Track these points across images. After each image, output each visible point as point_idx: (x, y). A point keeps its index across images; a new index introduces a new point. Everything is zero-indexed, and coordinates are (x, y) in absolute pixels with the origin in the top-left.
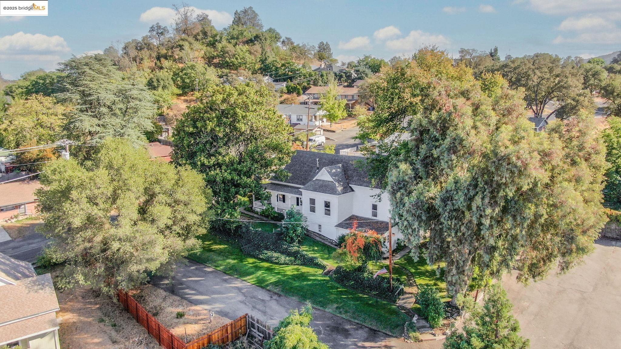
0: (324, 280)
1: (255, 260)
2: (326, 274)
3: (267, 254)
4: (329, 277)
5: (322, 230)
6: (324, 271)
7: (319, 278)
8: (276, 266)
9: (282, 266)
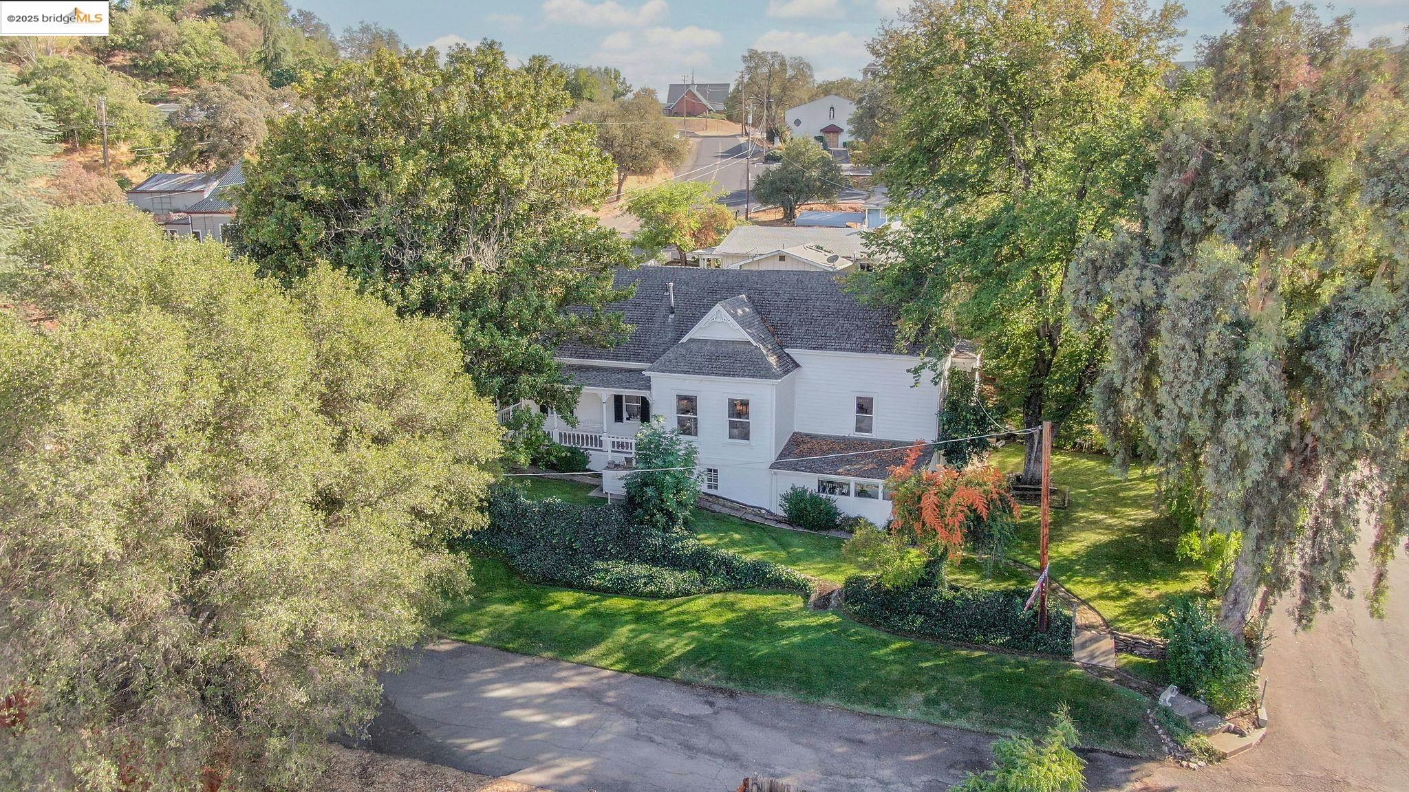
0: (831, 625)
1: (577, 595)
2: (820, 607)
4: (836, 615)
5: (721, 484)
6: (808, 598)
7: (810, 622)
8: (655, 602)
9: (673, 601)
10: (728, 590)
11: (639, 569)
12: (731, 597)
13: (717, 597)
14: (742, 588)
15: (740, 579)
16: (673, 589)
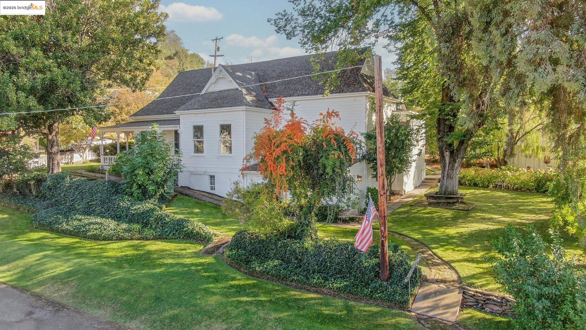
0: (201, 264)
2: (208, 253)
4: (215, 258)
5: (216, 186)
6: (204, 247)
7: (188, 261)
14: (166, 238)
15: (167, 232)
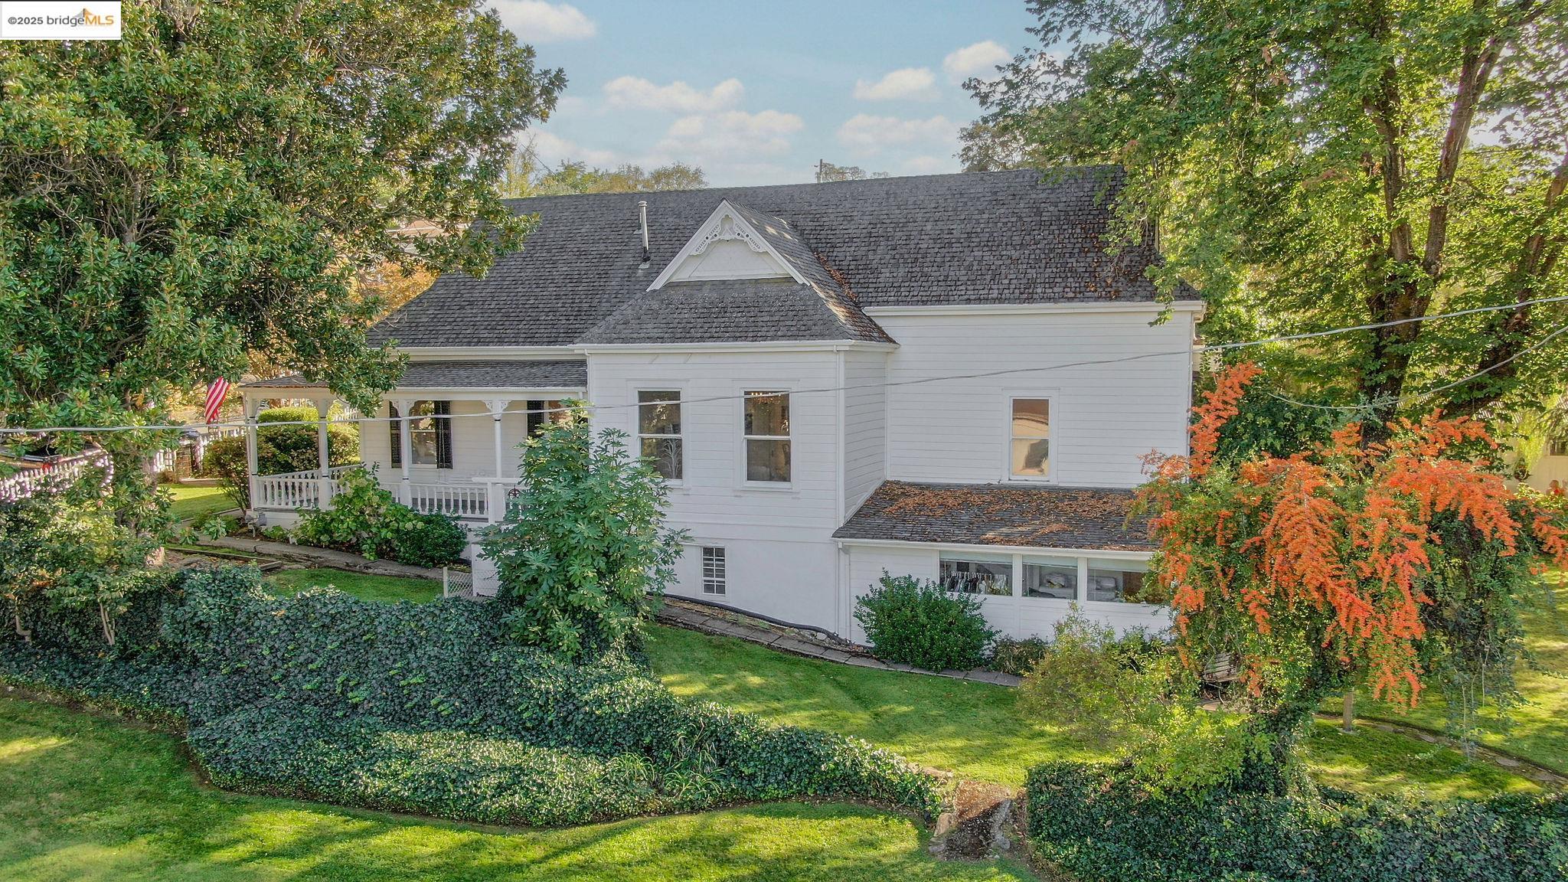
1: (316, 818)
2: (962, 851)
3: (411, 756)
5: (731, 580)
8: (518, 838)
9: (567, 836)
10: (721, 804)
11: (494, 751)
12: (722, 823)
13: (684, 825)
14: (756, 799)
15: (752, 777)
16: (569, 801)
